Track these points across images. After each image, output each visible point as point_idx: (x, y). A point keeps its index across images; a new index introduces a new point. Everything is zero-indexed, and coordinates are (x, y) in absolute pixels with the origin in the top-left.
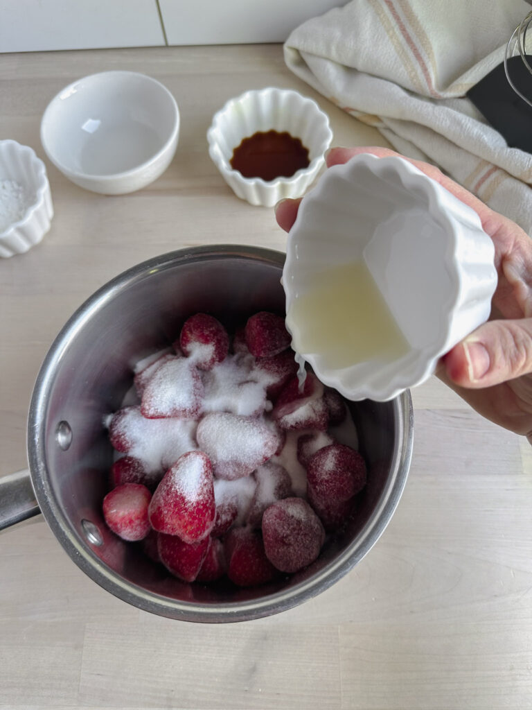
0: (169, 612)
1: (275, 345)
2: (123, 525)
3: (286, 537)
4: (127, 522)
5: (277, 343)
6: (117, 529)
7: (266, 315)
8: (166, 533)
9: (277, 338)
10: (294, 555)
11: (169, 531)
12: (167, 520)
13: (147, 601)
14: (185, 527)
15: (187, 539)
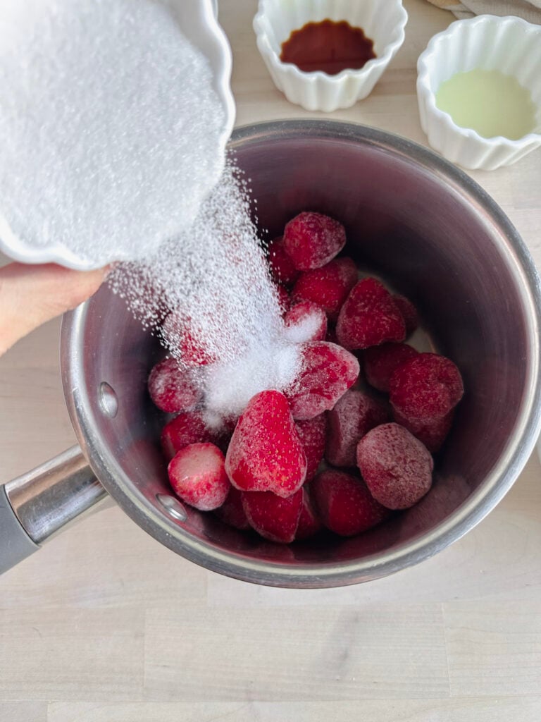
0: (301, 581)
1: (326, 251)
2: (200, 492)
3: (393, 469)
4: (205, 487)
5: (329, 248)
6: (192, 498)
7: (310, 215)
8: (258, 490)
9: (328, 241)
10: (407, 487)
11: (260, 487)
12: (255, 474)
13: (271, 574)
14: (279, 478)
15: (283, 492)
